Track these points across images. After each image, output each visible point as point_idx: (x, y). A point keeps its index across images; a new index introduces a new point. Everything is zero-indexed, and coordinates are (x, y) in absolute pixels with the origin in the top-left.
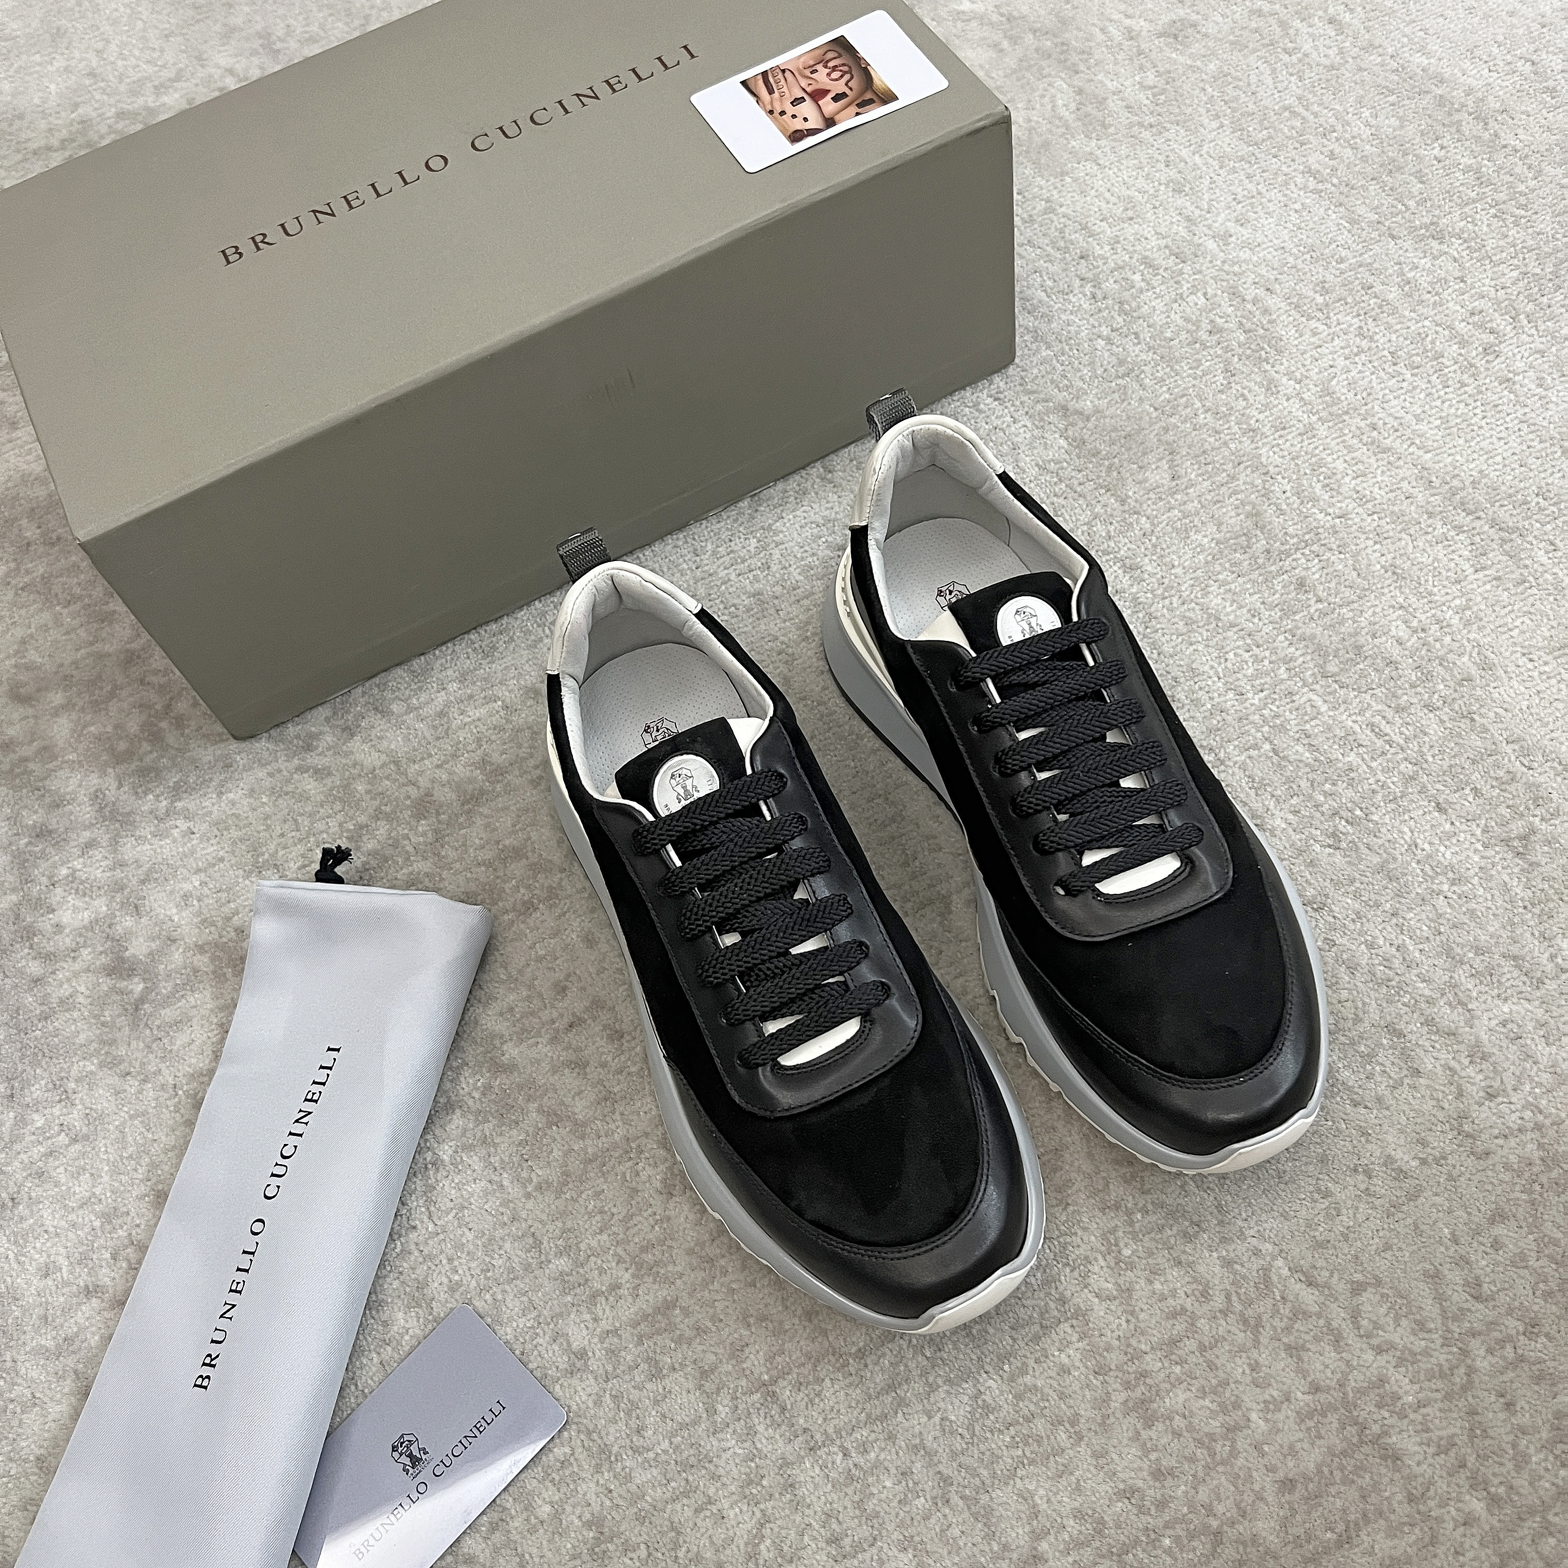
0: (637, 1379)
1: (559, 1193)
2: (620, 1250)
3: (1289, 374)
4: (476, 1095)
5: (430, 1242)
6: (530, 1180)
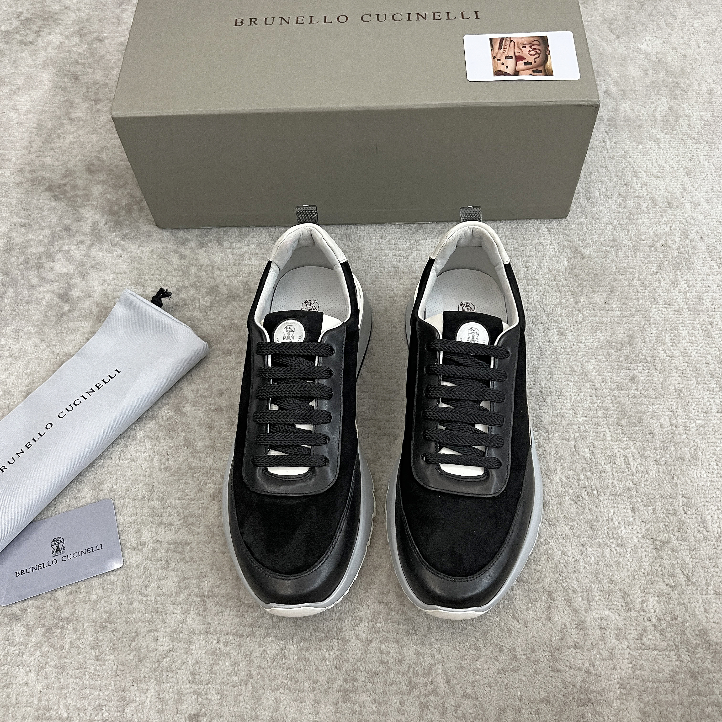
0: (158, 566)
1: (173, 475)
2: (181, 511)
3: (687, 281)
4: (165, 418)
5: (114, 467)
6: (164, 464)
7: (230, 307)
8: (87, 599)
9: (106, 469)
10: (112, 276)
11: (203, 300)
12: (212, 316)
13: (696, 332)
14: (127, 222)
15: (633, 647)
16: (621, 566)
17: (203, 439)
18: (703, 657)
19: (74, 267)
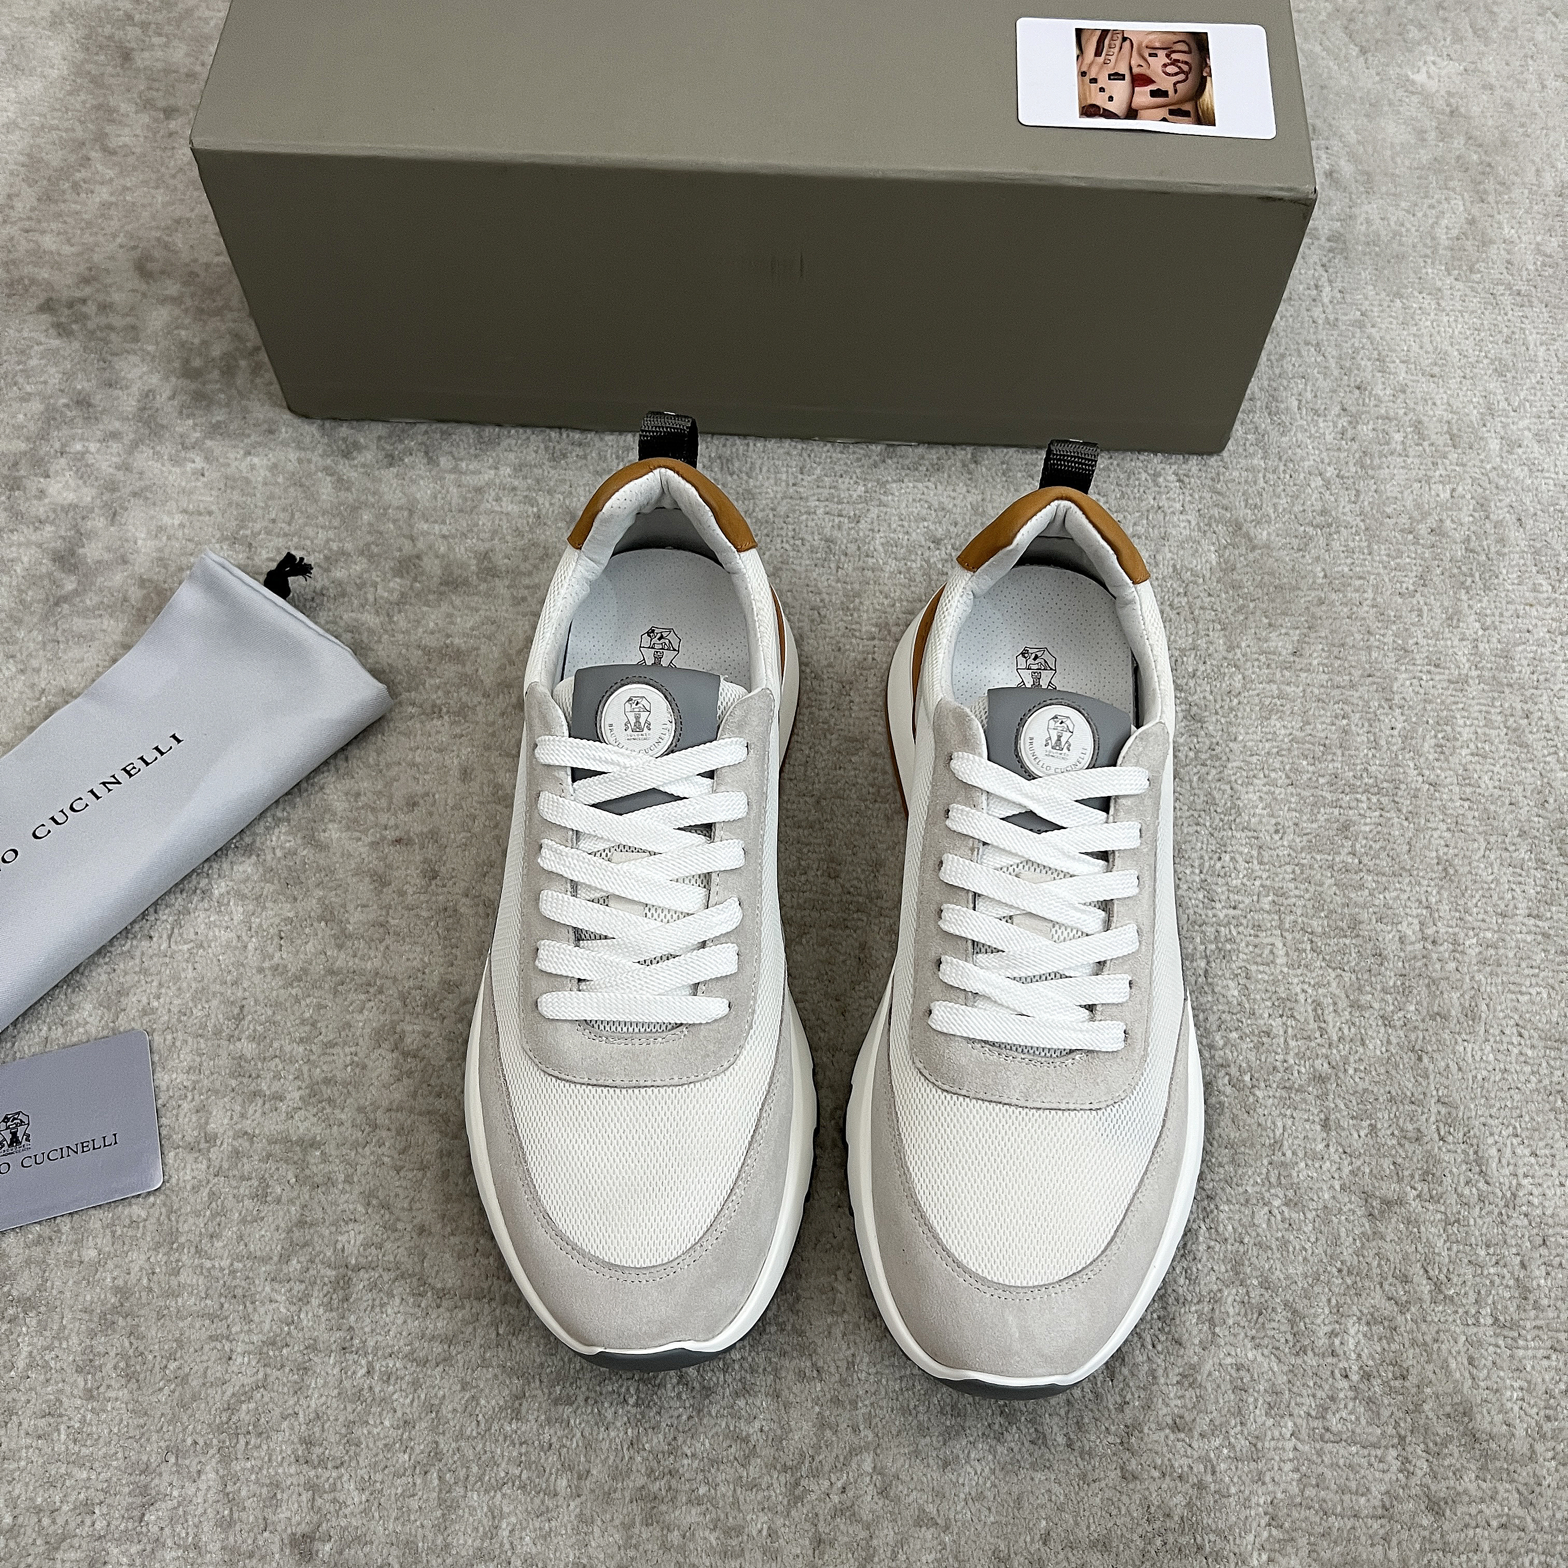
7: (445, 607)
8: (75, 1256)
9: (137, 961)
10: (178, 519)
11: (384, 588)
12: (403, 624)
13: (1494, 733)
14: (222, 396)
15: (1304, 1435)
16: (1291, 1249)
17: (364, 906)
18: (1458, 1466)
19: (94, 492)
